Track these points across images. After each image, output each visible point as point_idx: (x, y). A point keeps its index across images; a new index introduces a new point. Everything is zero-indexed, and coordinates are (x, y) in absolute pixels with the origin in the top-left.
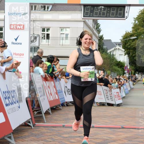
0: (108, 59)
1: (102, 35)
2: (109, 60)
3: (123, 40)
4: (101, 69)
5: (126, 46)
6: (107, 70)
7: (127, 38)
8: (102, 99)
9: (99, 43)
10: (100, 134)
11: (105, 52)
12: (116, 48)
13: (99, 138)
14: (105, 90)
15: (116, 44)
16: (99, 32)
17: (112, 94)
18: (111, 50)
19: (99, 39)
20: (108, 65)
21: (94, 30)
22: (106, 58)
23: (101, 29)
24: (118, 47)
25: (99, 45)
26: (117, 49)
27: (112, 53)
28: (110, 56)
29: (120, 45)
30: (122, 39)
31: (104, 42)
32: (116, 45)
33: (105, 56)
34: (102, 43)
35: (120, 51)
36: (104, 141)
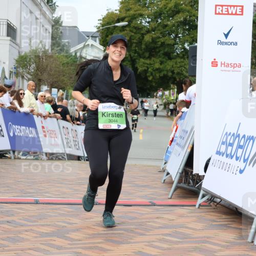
0: (71, 66)
1: (59, 16)
2: (72, 68)
3: (101, 28)
4: (55, 85)
5: (108, 39)
6: (68, 87)
7: (110, 25)
8: (57, 145)
9: (52, 32)
10: (50, 216)
11: (65, 51)
12: (86, 44)
13: (48, 223)
14: (63, 127)
15: (88, 37)
16: (53, 10)
17: (77, 135)
18: (78, 48)
19: (53, 23)
20: (71, 78)
21: (42, 4)
22: (68, 63)
23: (56, 4)
24: (90, 42)
25: (52, 37)
26: (88, 45)
27: (78, 54)
28: (76, 60)
29: (96, 37)
30: (99, 25)
31: (63, 31)
32: (87, 38)
33: (64, 59)
34: (59, 32)
36: (58, 230)
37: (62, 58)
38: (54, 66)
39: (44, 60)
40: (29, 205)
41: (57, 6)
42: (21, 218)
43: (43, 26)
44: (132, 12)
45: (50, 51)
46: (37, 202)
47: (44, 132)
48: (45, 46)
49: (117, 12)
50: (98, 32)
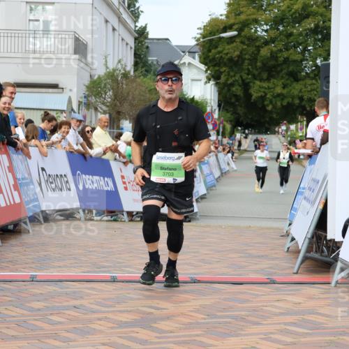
1: (144, 25)
3: (201, 40)
5: (210, 54)
7: (214, 35)
9: (135, 47)
10: (132, 299)
11: (152, 72)
12: (182, 62)
13: (129, 309)
15: (184, 52)
16: (135, 18)
19: (137, 35)
21: (122, 10)
23: (140, 9)
24: (187, 59)
25: (136, 55)
26: (184, 63)
29: (195, 52)
30: (199, 36)
31: (149, 46)
32: (183, 54)
34: (145, 46)
35: (195, 71)
36: (142, 318)
37: (148, 83)
38: (137, 92)
39: (124, 86)
40: (103, 284)
41: (142, 12)
42: (92, 301)
43: (123, 39)
44: (243, 17)
45: (132, 73)
46: (114, 280)
47: (124, 183)
48: (126, 66)
49: (223, 17)
50: (197, 45)
